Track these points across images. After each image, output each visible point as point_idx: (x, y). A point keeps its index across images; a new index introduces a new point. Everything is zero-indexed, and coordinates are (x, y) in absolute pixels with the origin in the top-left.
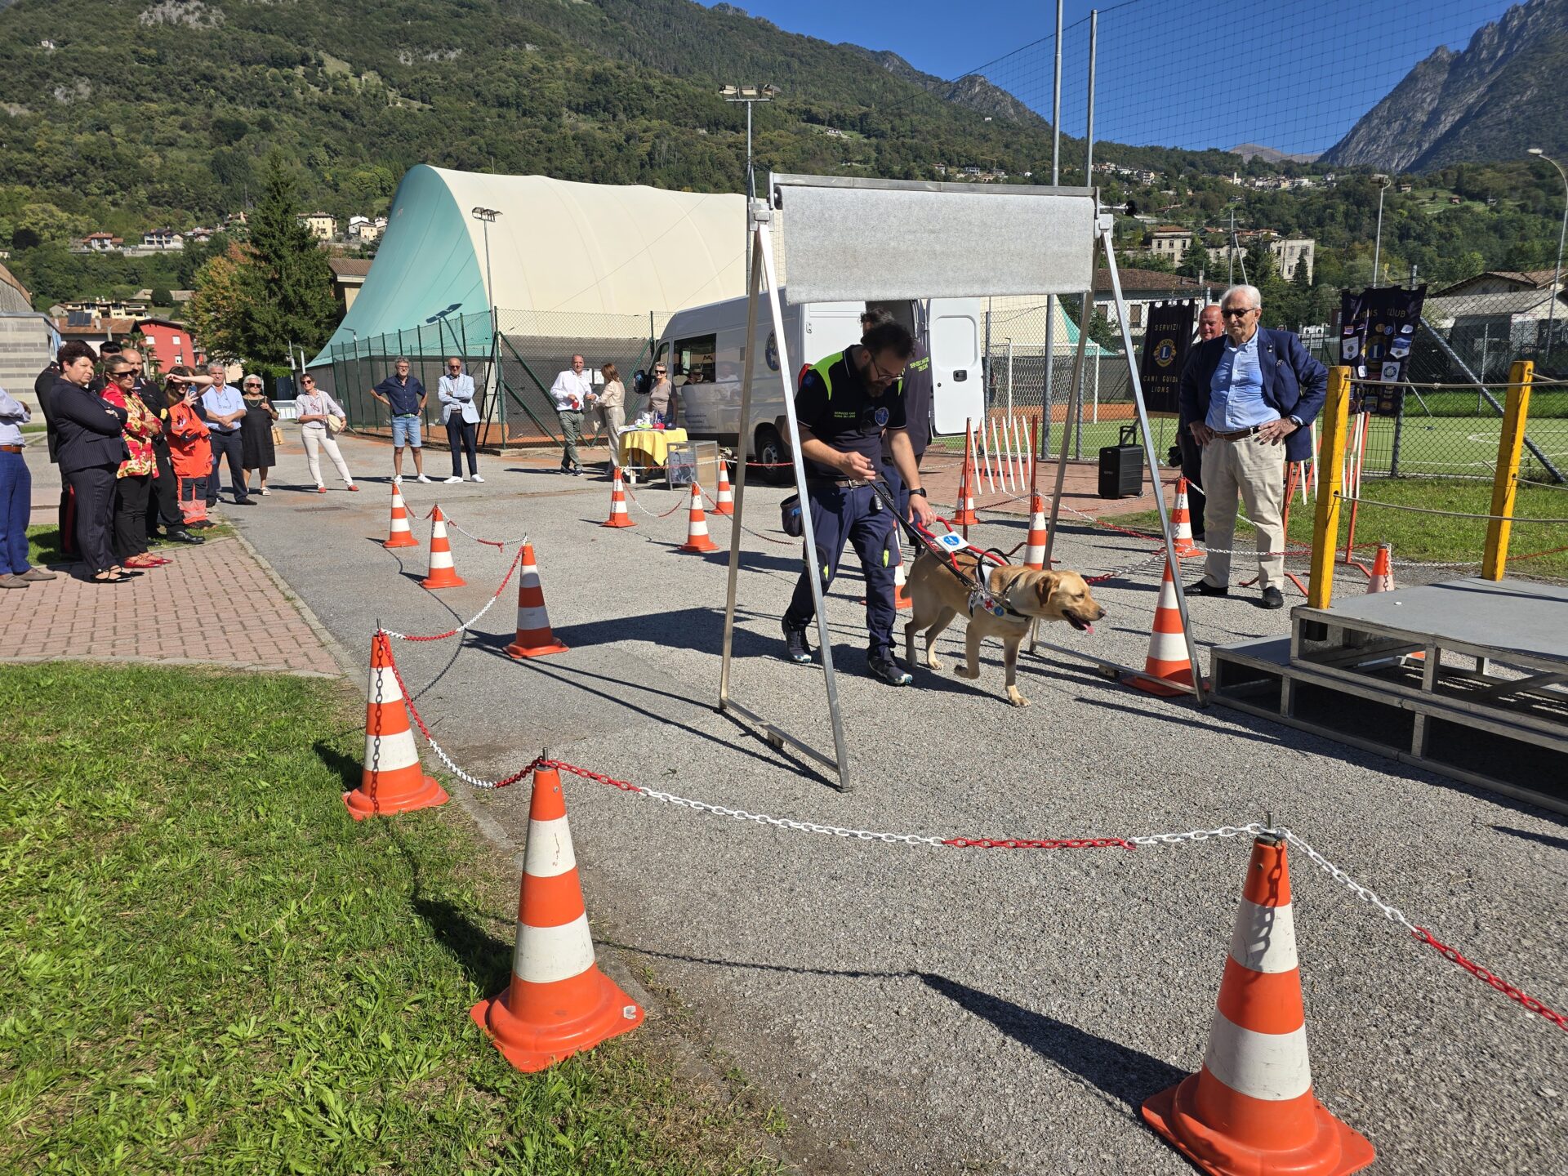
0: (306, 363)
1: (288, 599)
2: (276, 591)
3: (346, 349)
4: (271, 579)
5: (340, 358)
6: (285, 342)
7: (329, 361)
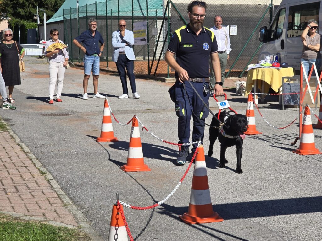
0: (47, 20)
1: (42, 173)
2: (34, 168)
3: (72, 12)
4: (31, 160)
5: (68, 17)
6: (35, 7)
7: (61, 19)
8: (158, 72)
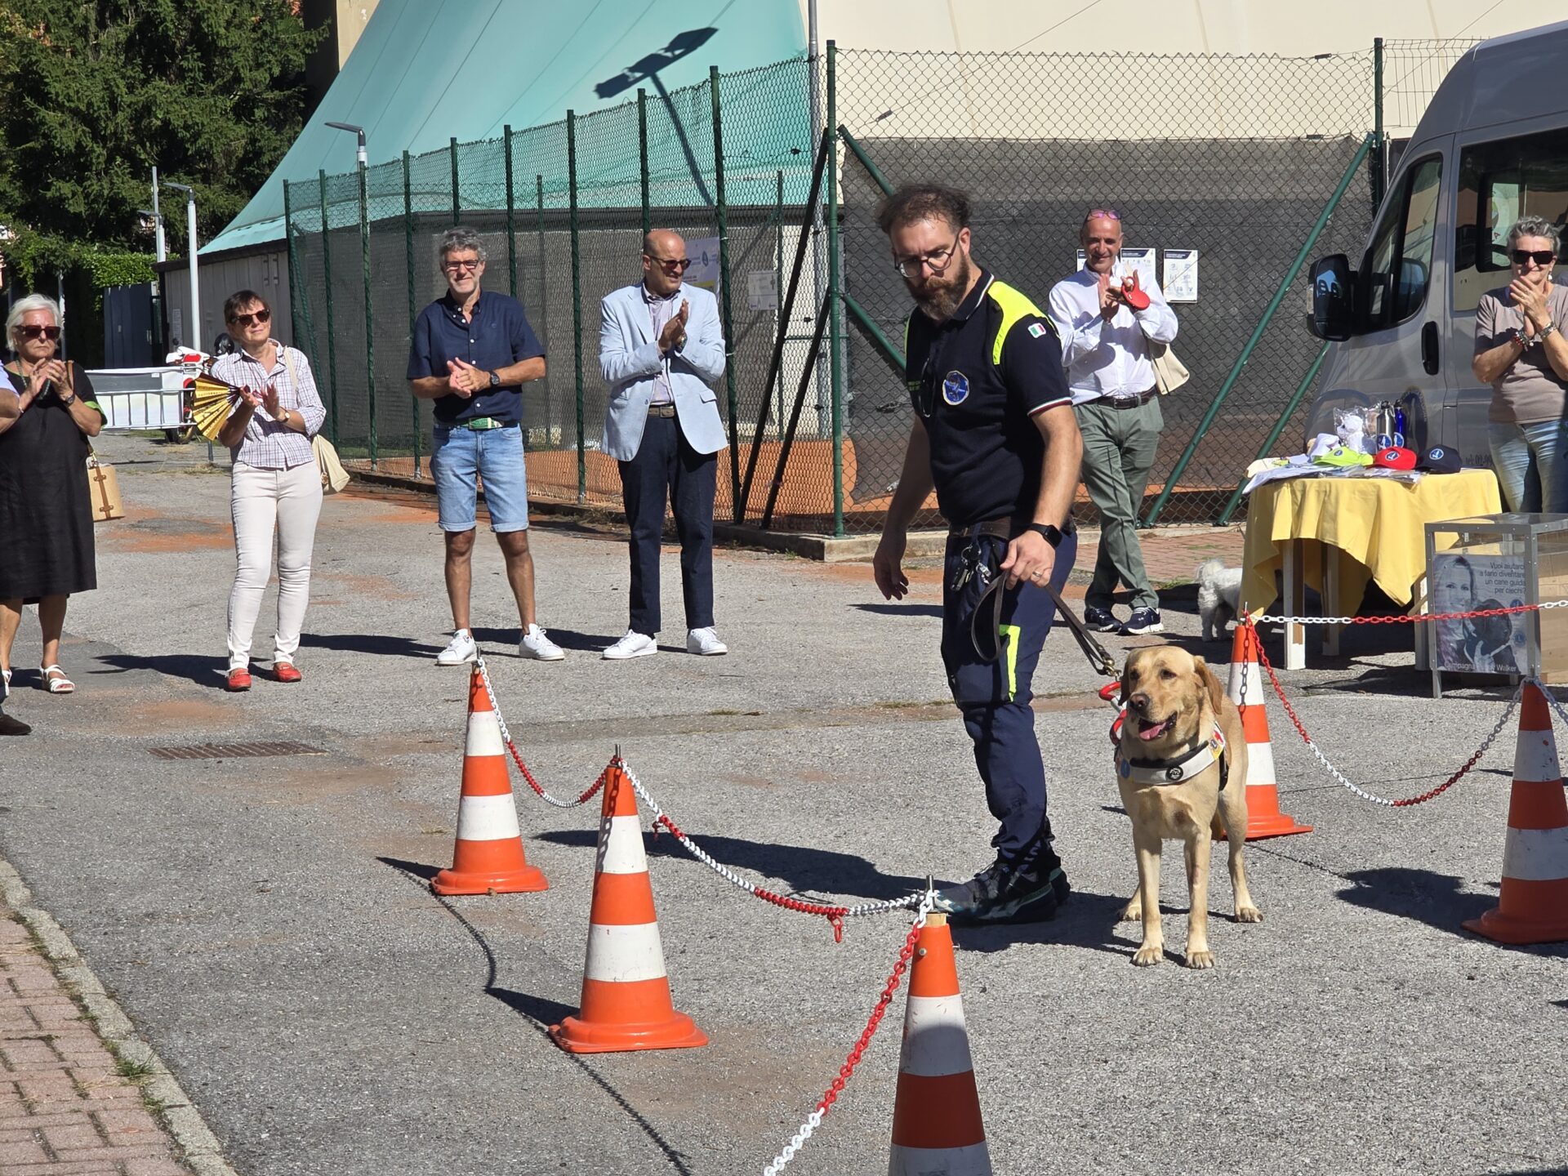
1: (130, 1072)
2: (91, 1042)
3: (332, 192)
4: (77, 999)
5: (310, 222)
6: (139, 172)
7: (275, 231)
8: (782, 506)
